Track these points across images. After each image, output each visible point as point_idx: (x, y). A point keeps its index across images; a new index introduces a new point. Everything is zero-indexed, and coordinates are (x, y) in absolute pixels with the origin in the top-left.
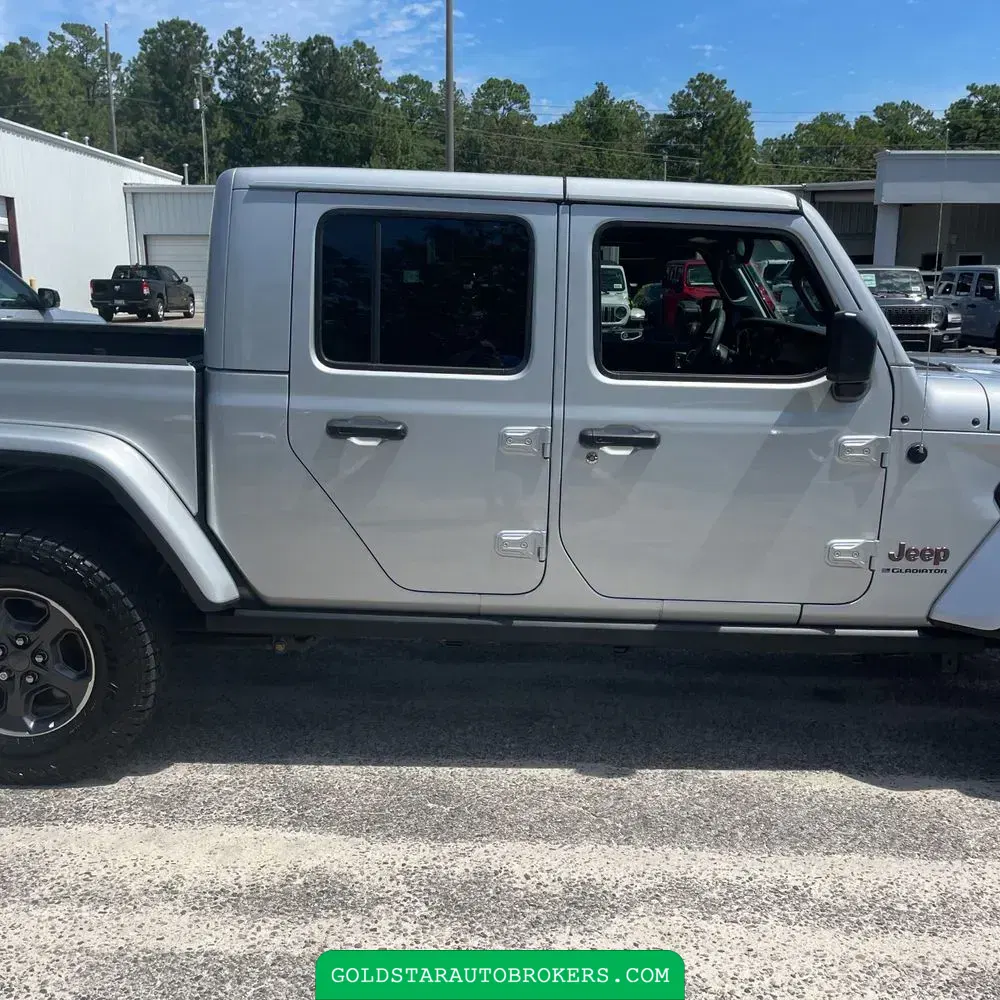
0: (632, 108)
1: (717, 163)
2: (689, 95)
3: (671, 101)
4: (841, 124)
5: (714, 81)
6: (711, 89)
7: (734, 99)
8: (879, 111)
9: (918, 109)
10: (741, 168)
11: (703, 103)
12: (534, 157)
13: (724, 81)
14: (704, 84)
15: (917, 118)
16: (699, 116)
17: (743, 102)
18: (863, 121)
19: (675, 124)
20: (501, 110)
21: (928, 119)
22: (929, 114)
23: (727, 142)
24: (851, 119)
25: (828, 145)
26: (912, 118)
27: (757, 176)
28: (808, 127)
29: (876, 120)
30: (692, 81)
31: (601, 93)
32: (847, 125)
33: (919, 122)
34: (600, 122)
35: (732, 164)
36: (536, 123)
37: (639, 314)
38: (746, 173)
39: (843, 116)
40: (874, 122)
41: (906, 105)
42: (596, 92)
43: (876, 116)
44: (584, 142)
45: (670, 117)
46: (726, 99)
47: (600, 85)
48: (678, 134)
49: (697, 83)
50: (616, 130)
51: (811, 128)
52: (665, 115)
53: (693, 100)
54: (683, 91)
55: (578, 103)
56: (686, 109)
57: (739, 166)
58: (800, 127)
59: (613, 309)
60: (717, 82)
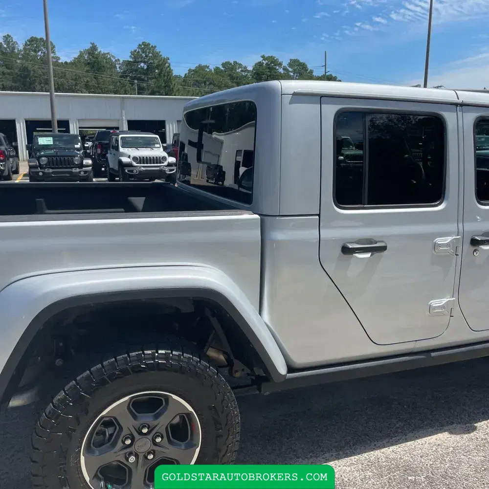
0: (109, 56)
1: (161, 85)
2: (139, 52)
3: (130, 54)
4: (208, 70)
5: (150, 46)
6: (150, 50)
7: (161, 55)
8: (224, 65)
9: (240, 64)
10: (172, 88)
11: (146, 56)
12: (61, 77)
13: (155, 47)
14: (145, 47)
15: (240, 69)
16: (145, 62)
17: (165, 57)
18: (217, 69)
19: (133, 65)
20: (40, 53)
21: (245, 70)
22: (245, 67)
23: (164, 76)
24: (212, 67)
25: (205, 80)
26: (238, 69)
27: (180, 93)
28: (194, 71)
29: (223, 69)
30: (140, 45)
31: (94, 48)
32: (211, 70)
33: (242, 71)
34: (95, 62)
35: (169, 86)
36: (60, 61)
37: (172, 160)
38: (175, 90)
39: (209, 66)
40: (222, 70)
41: (235, 63)
42: (91, 48)
43: (223, 67)
44: (87, 71)
45: (130, 61)
46: (156, 55)
47: (93, 44)
48: (136, 70)
49: (143, 46)
50: (104, 67)
51: (195, 71)
52: (128, 61)
53: (141, 55)
54: (136, 50)
55: (81, 52)
56: (138, 58)
57: (171, 87)
58: (190, 70)
59: (160, 157)
60: (152, 47)
